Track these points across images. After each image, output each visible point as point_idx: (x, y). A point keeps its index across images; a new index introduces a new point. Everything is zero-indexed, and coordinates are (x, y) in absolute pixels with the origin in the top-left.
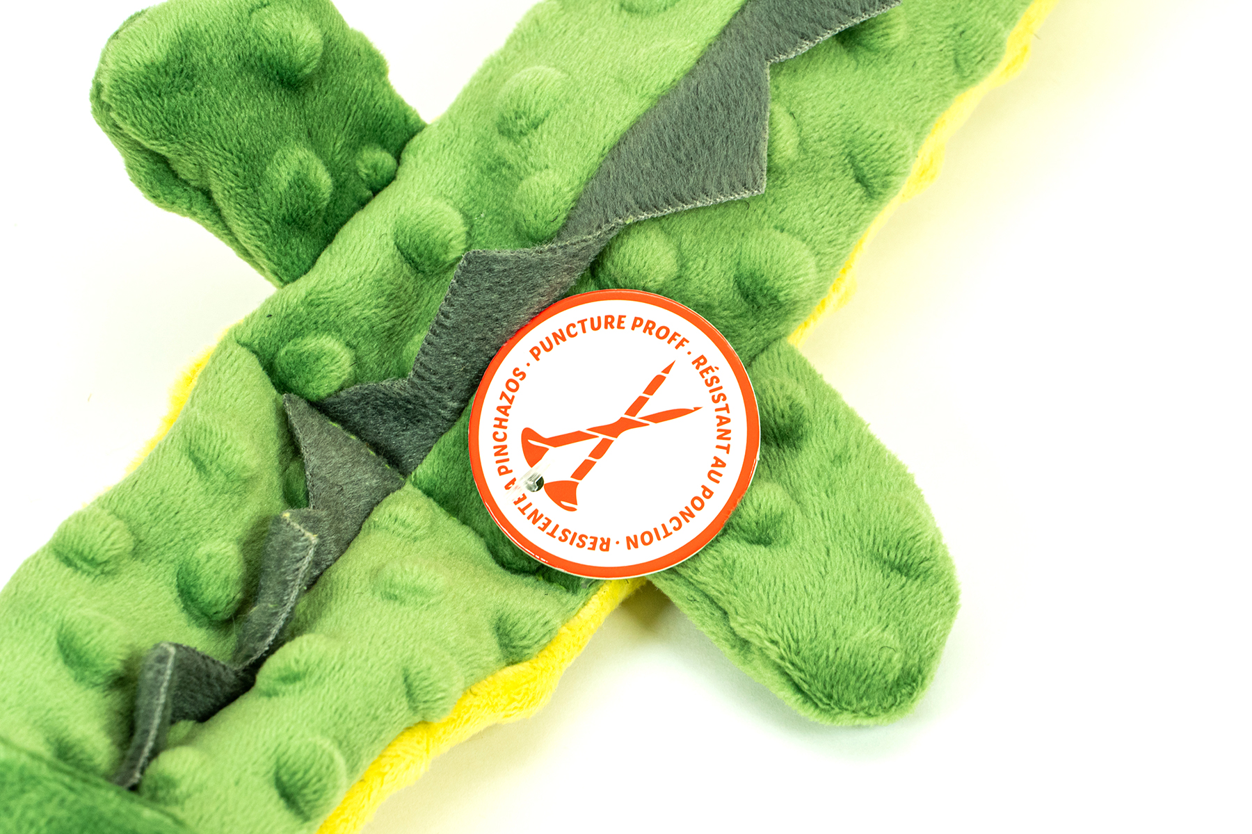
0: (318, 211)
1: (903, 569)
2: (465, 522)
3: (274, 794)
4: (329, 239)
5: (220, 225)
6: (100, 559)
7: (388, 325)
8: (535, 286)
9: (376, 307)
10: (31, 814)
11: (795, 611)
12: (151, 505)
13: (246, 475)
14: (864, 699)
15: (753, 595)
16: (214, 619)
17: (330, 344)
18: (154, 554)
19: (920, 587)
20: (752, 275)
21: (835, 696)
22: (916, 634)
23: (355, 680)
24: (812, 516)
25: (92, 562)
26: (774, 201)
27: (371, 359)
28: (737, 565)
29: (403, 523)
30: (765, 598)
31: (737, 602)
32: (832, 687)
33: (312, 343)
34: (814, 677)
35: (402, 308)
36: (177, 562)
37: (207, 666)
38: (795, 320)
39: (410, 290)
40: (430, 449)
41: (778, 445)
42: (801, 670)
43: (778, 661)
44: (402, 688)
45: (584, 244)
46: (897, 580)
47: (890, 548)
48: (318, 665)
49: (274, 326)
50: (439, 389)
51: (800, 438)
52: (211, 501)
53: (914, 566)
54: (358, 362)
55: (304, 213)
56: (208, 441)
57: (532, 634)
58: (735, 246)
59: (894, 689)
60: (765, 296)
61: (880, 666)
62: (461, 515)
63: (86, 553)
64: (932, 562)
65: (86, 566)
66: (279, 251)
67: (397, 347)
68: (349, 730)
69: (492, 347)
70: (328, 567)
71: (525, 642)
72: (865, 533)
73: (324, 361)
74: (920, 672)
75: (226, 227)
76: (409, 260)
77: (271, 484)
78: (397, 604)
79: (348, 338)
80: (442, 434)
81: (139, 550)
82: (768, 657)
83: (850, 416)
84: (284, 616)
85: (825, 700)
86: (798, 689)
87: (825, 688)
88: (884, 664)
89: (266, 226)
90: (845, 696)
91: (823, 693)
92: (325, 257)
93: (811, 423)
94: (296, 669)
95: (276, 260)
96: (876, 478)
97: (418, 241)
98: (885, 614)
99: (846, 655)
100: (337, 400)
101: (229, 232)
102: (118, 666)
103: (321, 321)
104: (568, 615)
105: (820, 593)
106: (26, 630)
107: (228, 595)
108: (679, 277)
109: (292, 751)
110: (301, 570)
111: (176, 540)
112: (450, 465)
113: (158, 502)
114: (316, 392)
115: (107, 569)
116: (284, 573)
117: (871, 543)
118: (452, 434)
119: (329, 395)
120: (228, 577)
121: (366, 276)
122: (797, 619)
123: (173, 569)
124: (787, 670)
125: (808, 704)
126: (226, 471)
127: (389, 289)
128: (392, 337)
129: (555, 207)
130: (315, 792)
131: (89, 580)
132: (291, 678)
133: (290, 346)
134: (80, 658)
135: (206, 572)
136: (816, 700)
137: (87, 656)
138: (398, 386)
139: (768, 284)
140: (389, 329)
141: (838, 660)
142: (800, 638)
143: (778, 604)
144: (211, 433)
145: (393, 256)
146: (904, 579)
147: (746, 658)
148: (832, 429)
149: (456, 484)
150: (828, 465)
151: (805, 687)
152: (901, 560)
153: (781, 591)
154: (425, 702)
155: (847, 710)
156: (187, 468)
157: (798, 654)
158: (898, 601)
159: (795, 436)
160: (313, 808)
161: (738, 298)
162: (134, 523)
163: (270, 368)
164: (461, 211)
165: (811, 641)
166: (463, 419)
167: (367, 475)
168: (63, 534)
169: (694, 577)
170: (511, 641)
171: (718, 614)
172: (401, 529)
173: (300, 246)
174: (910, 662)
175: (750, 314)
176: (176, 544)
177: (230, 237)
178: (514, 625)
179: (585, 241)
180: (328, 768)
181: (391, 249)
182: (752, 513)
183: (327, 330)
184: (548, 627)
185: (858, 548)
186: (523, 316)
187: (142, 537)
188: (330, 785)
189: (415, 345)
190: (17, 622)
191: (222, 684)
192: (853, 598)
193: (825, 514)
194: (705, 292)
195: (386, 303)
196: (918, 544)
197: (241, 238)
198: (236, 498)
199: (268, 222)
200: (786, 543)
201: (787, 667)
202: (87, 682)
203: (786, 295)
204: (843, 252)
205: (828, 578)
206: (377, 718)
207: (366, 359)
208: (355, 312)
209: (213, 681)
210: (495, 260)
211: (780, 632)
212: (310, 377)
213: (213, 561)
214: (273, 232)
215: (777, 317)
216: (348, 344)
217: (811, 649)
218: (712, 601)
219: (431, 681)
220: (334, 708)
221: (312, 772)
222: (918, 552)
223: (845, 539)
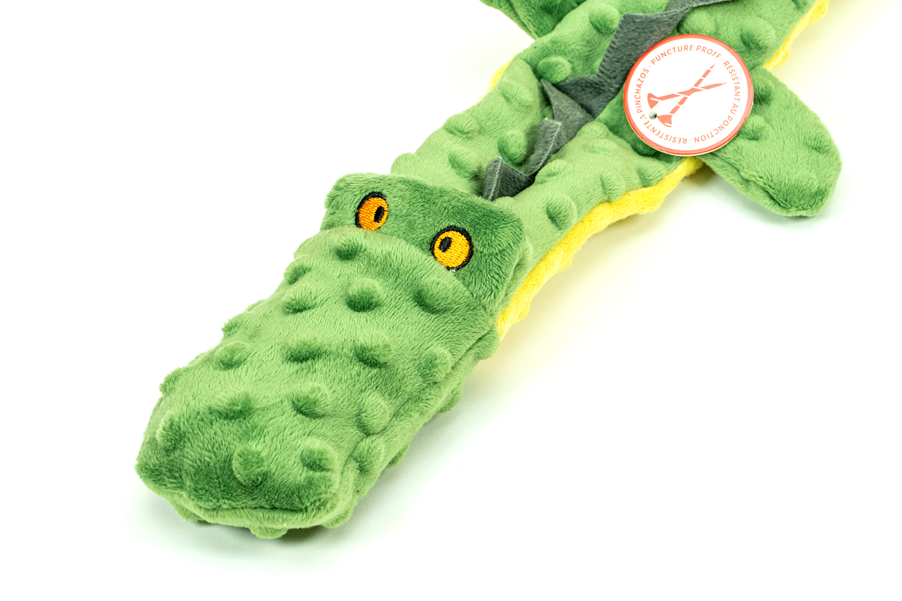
0: (556, 5)
1: (818, 149)
2: (621, 137)
3: (546, 217)
4: (559, 20)
5: (512, 12)
6: (465, 131)
7: (587, 54)
8: (653, 31)
9: (582, 45)
10: (445, 205)
11: (770, 164)
12: (486, 113)
13: (527, 104)
14: (802, 200)
15: (751, 160)
16: (514, 162)
17: (561, 59)
18: (488, 134)
19: (825, 157)
20: (748, 34)
21: (789, 200)
22: (824, 175)
23: (579, 177)
24: (776, 129)
25: (462, 132)
26: (757, 5)
27: (579, 69)
28: (744, 148)
29: (595, 132)
30: (757, 160)
31: (744, 164)
32: (787, 195)
33: (553, 59)
34: (779, 191)
35: (593, 47)
36: (498, 138)
37: (514, 173)
38: (766, 58)
39: (596, 40)
40: (605, 107)
41: (760, 104)
42: (773, 189)
43: (763, 185)
44: (600, 183)
45: (675, 13)
46: (815, 154)
47: (812, 140)
48: (563, 170)
49: (537, 52)
50: (610, 78)
51: (770, 100)
52: (513, 114)
53: (822, 148)
54: (573, 69)
55: (550, 4)
56: (511, 89)
57: (654, 175)
58: (740, 22)
59: (815, 196)
60: (753, 43)
61: (809, 186)
62: (619, 134)
63: (459, 128)
64: (830, 147)
65: (459, 134)
66: (539, 22)
67: (591, 64)
68: (578, 196)
69: (633, 59)
70: (563, 146)
71: (650, 178)
72: (800, 135)
73: (559, 66)
74: (826, 190)
75: (515, 13)
76: (596, 28)
77: (537, 113)
78: (596, 154)
79: (569, 58)
80: (610, 100)
81: (481, 131)
82: (758, 185)
83: (791, 93)
84: (547, 155)
85: (784, 202)
86: (772, 198)
87: (784, 196)
88: (810, 185)
89: (533, 10)
90: (793, 200)
91: (783, 198)
92: (559, 26)
93: (774, 94)
94: (554, 171)
95: (537, 26)
96: (805, 115)
97: (600, 19)
98: (810, 166)
99: (794, 182)
100: (564, 84)
101: (516, 15)
102: (475, 170)
103: (557, 50)
104: (669, 171)
105: (781, 158)
106: (435, 155)
107: (520, 152)
108: (716, 33)
109: (554, 199)
110: (554, 137)
111: (498, 128)
112: (615, 113)
113: (490, 112)
114: (556, 79)
115: (468, 136)
116: (547, 138)
117: (803, 138)
118: (614, 101)
119: (562, 81)
120: (520, 144)
121: (577, 32)
122: (771, 167)
123: (496, 140)
124: (767, 190)
125: (776, 205)
126: (519, 101)
127: (587, 38)
128: (588, 59)
129: (661, 2)
130: (564, 216)
131: (461, 140)
132: (551, 175)
133: (544, 61)
134: (459, 165)
135: (511, 141)
136: (780, 202)
137: (462, 164)
138: (592, 77)
139: (755, 38)
140: (587, 56)
141: (790, 184)
142: (773, 175)
143: (763, 162)
144: (512, 86)
145: (589, 25)
146: (818, 153)
147: (747, 188)
148: (784, 97)
149: (617, 121)
150: (782, 110)
151: (775, 196)
152: (817, 145)
153: (764, 157)
154: (610, 190)
155: (794, 206)
156: (503, 100)
157: (772, 181)
158: (816, 162)
159: (768, 99)
160: (563, 224)
161: (742, 44)
162: (479, 120)
163: (535, 71)
164: (618, 9)
165: (778, 176)
166: (621, 93)
167: (579, 114)
168: (449, 121)
169: (724, 156)
170: (644, 177)
171: (735, 171)
172: (595, 134)
173: (547, 20)
174: (822, 186)
175: (747, 51)
176: (497, 130)
177: (517, 18)
178: (646, 171)
179: (675, 12)
180: (569, 207)
181: (588, 22)
182: (750, 126)
183: (560, 54)
184: (660, 173)
185: (797, 141)
186: (648, 45)
187: (482, 126)
188: (570, 214)
189: (597, 64)
190: (430, 152)
191: (520, 181)
192: (796, 160)
193: (782, 128)
194: (727, 40)
195: (586, 44)
196: (824, 139)
197: (521, 17)
198: (523, 114)
199: (534, 8)
200: (766, 139)
201: (767, 188)
202: (462, 175)
203: (763, 43)
204: (787, 31)
205: (784, 152)
206: (589, 192)
207: (577, 68)
208: (573, 47)
209: (516, 180)
210: (637, 17)
211: (764, 173)
212: (553, 73)
213: (513, 137)
214: (536, 13)
215: (758, 54)
216: (569, 61)
217: (778, 180)
218: (732, 165)
219: (612, 181)
220: (571, 186)
221: (563, 208)
222: (824, 142)
223: (792, 137)
